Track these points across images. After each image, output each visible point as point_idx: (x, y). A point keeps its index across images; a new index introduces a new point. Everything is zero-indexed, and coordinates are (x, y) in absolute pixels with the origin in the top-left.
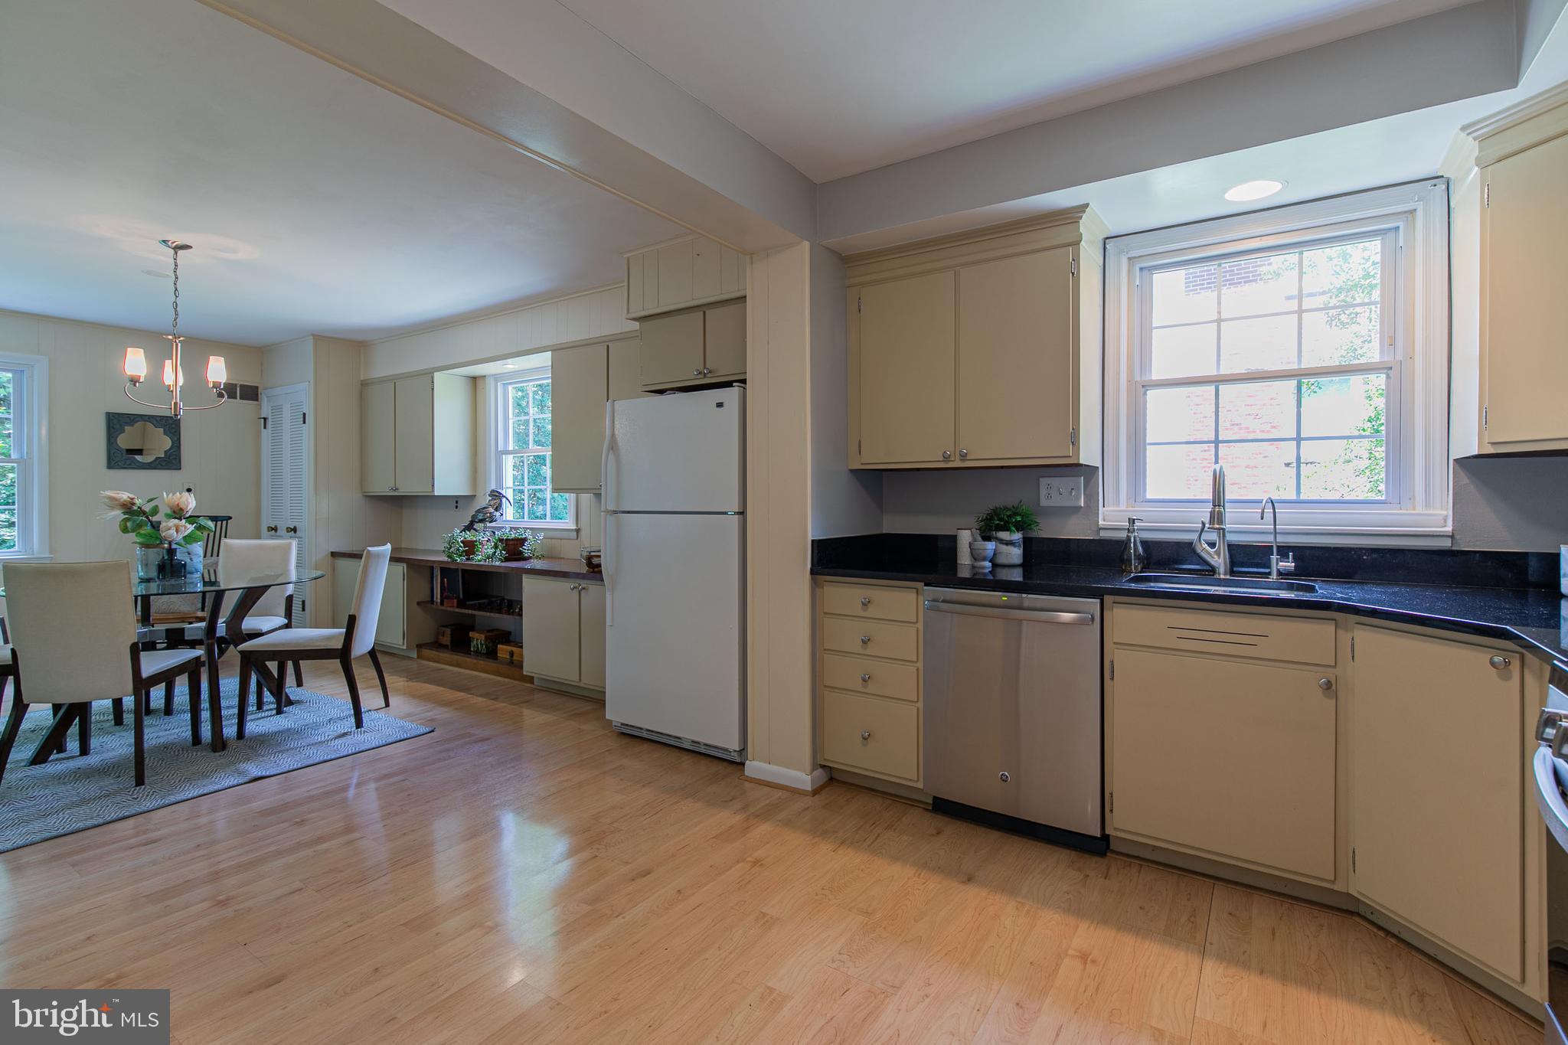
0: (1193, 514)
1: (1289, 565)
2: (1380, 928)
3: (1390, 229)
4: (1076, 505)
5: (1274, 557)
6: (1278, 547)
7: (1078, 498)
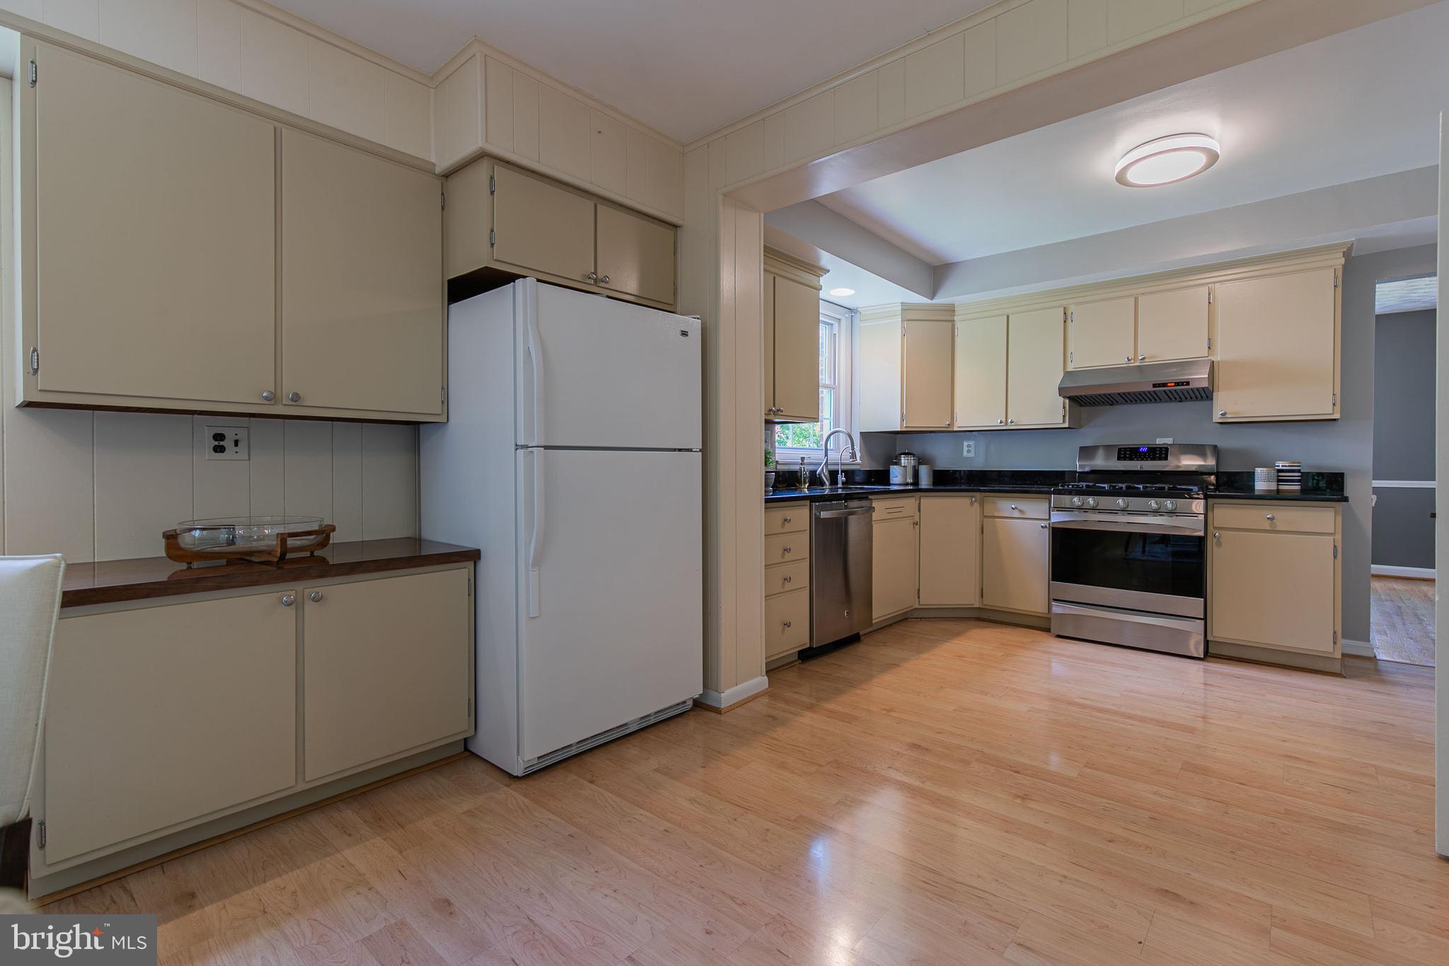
1: (843, 479)
2: (916, 618)
3: (830, 324)
5: (839, 476)
6: (840, 471)
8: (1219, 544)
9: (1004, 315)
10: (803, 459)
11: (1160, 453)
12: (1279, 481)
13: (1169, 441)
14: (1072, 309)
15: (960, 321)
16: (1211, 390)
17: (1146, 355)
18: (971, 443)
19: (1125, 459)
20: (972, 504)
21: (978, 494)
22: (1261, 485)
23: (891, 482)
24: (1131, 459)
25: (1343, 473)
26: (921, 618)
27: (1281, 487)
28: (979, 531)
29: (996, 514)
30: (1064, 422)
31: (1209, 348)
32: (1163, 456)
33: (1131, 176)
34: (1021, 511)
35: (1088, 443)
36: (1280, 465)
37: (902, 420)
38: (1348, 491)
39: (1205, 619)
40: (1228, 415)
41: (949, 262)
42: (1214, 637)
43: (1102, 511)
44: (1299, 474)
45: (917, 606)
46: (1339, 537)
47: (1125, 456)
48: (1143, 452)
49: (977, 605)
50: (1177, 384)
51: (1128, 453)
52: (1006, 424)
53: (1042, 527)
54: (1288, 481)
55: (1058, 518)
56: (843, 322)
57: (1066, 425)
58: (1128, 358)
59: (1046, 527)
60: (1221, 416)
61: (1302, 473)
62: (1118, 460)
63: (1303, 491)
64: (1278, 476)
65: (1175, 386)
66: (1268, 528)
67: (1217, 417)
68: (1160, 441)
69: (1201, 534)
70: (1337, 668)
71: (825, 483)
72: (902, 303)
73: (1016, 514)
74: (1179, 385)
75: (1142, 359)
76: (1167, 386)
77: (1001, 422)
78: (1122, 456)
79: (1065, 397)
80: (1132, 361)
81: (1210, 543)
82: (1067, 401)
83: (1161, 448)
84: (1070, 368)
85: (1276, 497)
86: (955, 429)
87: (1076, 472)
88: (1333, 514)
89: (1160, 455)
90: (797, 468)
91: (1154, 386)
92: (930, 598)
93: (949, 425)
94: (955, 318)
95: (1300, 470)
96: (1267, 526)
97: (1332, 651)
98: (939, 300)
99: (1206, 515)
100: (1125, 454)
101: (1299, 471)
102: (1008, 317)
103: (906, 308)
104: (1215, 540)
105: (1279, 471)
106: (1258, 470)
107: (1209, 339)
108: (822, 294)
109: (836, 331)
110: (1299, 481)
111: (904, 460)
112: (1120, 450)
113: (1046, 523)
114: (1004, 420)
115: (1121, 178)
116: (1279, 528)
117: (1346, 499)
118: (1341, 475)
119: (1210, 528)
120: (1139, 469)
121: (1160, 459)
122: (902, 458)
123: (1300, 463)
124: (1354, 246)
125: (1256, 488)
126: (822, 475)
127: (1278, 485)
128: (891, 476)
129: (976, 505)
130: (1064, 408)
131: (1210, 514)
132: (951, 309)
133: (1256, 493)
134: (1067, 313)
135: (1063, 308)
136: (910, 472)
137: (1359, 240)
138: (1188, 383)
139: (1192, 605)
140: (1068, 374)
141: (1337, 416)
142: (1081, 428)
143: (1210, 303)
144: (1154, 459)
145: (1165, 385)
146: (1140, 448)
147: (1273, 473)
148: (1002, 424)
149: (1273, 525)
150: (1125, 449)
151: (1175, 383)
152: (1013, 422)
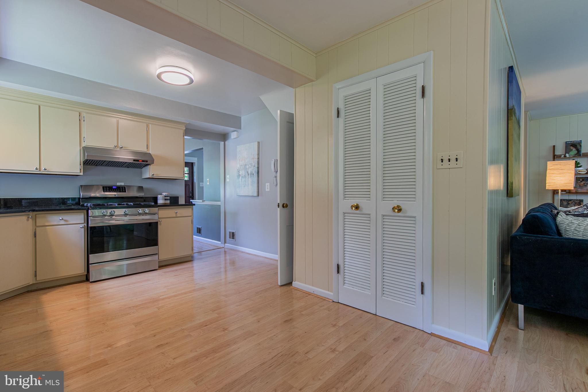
8: (161, 224)
9: (37, 105)
11: (122, 189)
12: (165, 200)
14: (84, 114)
22: (160, 202)
24: (109, 192)
27: (165, 202)
28: (32, 236)
29: (47, 224)
30: (80, 172)
31: (147, 148)
32: (124, 190)
33: (163, 77)
34: (66, 221)
36: (164, 194)
40: (154, 175)
44: (169, 197)
47: (106, 190)
48: (114, 189)
51: (108, 189)
52: (40, 171)
53: (81, 228)
54: (167, 200)
57: (81, 174)
58: (115, 146)
59: (83, 227)
62: (103, 192)
63: (170, 203)
64: (164, 198)
67: (150, 176)
68: (121, 184)
73: (62, 222)
76: (139, 161)
77: (36, 169)
80: (117, 148)
82: (82, 161)
83: (122, 187)
84: (84, 145)
85: (164, 205)
88: (191, 210)
91: (134, 160)
102: (39, 106)
104: (159, 223)
105: (164, 196)
106: (159, 196)
107: (147, 145)
110: (169, 200)
112: (104, 187)
114: (38, 168)
115: (159, 76)
116: (178, 216)
118: (178, 197)
119: (158, 219)
121: (123, 192)
125: (158, 203)
129: (30, 220)
133: (158, 204)
134: (81, 116)
135: (79, 113)
138: (147, 161)
142: (89, 176)
143: (147, 130)
146: (113, 187)
148: (38, 170)
149: (176, 215)
150: (106, 187)
151: (142, 161)
152: (46, 170)
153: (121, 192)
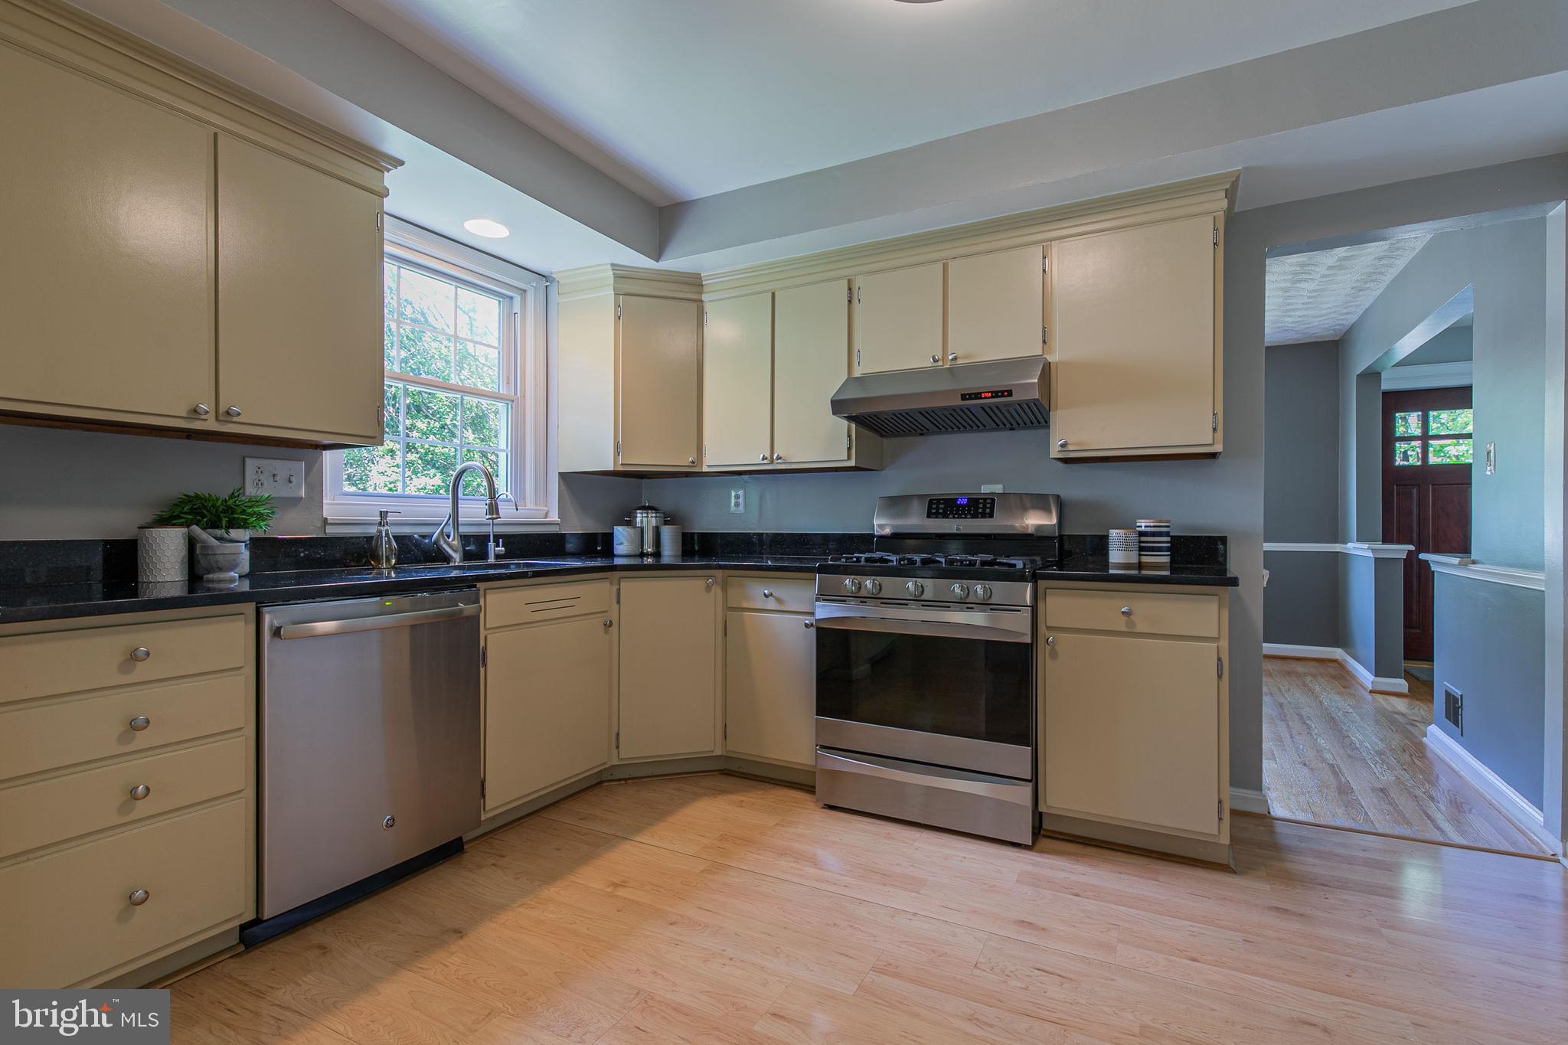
0: (416, 509)
1: (501, 549)
2: (619, 780)
3: (507, 296)
4: (298, 496)
5: (491, 544)
6: (494, 536)
7: (300, 488)
8: (1054, 655)
9: (767, 291)
10: (383, 514)
11: (981, 507)
12: (1141, 549)
13: (998, 488)
14: (859, 282)
15: (711, 301)
16: (1047, 408)
17: (959, 354)
18: (741, 493)
19: (937, 515)
20: (708, 588)
21: (719, 573)
22: (1116, 557)
23: (615, 553)
24: (945, 516)
25: (1226, 537)
26: (625, 780)
27: (1145, 559)
28: (720, 632)
29: (745, 605)
30: (849, 458)
31: (1044, 342)
32: (988, 511)
34: (779, 601)
35: (894, 492)
36: (1143, 524)
37: (617, 453)
38: (1233, 569)
39: (1035, 780)
40: (1070, 447)
41: (679, 201)
42: (1047, 806)
43: (888, 601)
44: (1168, 539)
45: (615, 762)
46: (1224, 643)
47: (937, 511)
48: (961, 505)
49: (718, 752)
50: (996, 394)
51: (942, 506)
52: (772, 462)
53: (805, 625)
54: (1153, 549)
55: (825, 611)
56: (530, 295)
57: (852, 463)
58: (934, 358)
59: (812, 625)
60: (1060, 449)
61: (1171, 537)
62: (928, 517)
63: (1174, 564)
64: (1140, 542)
65: (992, 397)
66: (1125, 630)
67: (1055, 452)
68: (986, 489)
69: (1028, 640)
70: (1224, 857)
71: (452, 557)
72: (612, 265)
73: (771, 604)
74: (997, 396)
75: (952, 360)
76: (981, 398)
77: (764, 459)
78: (934, 511)
79: (850, 418)
80: (940, 363)
81: (1042, 654)
82: (853, 426)
83: (985, 499)
84: (858, 372)
85: (1137, 578)
86: (705, 469)
87: (872, 536)
88: (1214, 606)
89: (984, 510)
90: (373, 530)
91: (964, 397)
92: (636, 748)
93: (693, 462)
94: (704, 297)
95: (1169, 532)
96: (1121, 625)
97: (1217, 833)
98: (671, 263)
99: (1034, 609)
100: (938, 508)
101: (1167, 534)
102: (773, 295)
103: (622, 275)
104: (1048, 648)
105: (1141, 534)
106: (1114, 533)
107: (1044, 328)
108: (388, 204)
109: (517, 308)
110: (1168, 549)
111: (640, 517)
112: (931, 502)
113: (808, 620)
114: (768, 455)
116: (1139, 629)
117: (1234, 582)
118: (1223, 540)
119: (1042, 629)
120: (955, 531)
121: (984, 516)
122: (639, 515)
123: (1168, 521)
124: (1242, 176)
125: (1110, 561)
126: (442, 543)
127: (1140, 555)
128: (615, 542)
129: (717, 590)
130: (849, 436)
131: (1040, 605)
132: (695, 282)
134: (853, 288)
135: (846, 281)
136: (649, 537)
137: (1245, 169)
138: (1010, 393)
139: (1013, 757)
140: (851, 381)
141: (1218, 448)
142: (882, 470)
143: (1044, 271)
144: (975, 516)
145: (977, 396)
146: (957, 499)
147: (1134, 537)
148: (765, 462)
149: (1131, 624)
150: (938, 500)
151: (992, 392)
152: (780, 458)
153: (977, 517)
